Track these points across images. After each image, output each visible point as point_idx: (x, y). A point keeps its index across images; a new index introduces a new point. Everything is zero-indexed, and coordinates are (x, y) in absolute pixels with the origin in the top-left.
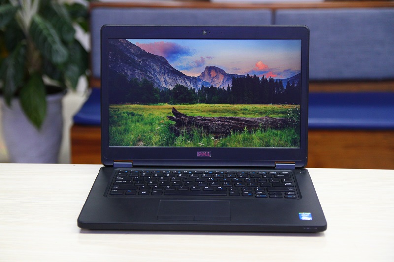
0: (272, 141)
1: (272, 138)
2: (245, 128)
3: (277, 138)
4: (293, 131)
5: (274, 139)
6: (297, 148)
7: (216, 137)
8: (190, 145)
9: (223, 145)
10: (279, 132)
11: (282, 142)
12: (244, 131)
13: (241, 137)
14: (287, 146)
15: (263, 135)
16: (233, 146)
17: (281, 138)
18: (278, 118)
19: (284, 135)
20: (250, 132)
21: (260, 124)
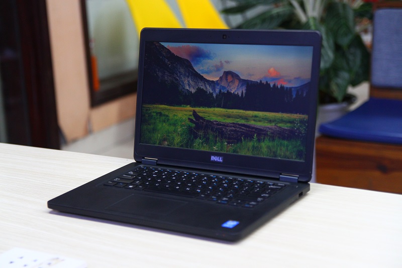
0: (278, 152)
1: (279, 149)
2: (255, 135)
3: (284, 149)
4: (299, 143)
5: (281, 150)
6: (302, 161)
7: (229, 143)
8: (205, 149)
9: (234, 151)
10: (286, 142)
11: (288, 153)
12: (253, 138)
13: (250, 144)
14: (292, 158)
15: (271, 144)
16: (243, 153)
17: (287, 149)
18: (286, 128)
19: (290, 146)
20: (259, 140)
21: (269, 133)
